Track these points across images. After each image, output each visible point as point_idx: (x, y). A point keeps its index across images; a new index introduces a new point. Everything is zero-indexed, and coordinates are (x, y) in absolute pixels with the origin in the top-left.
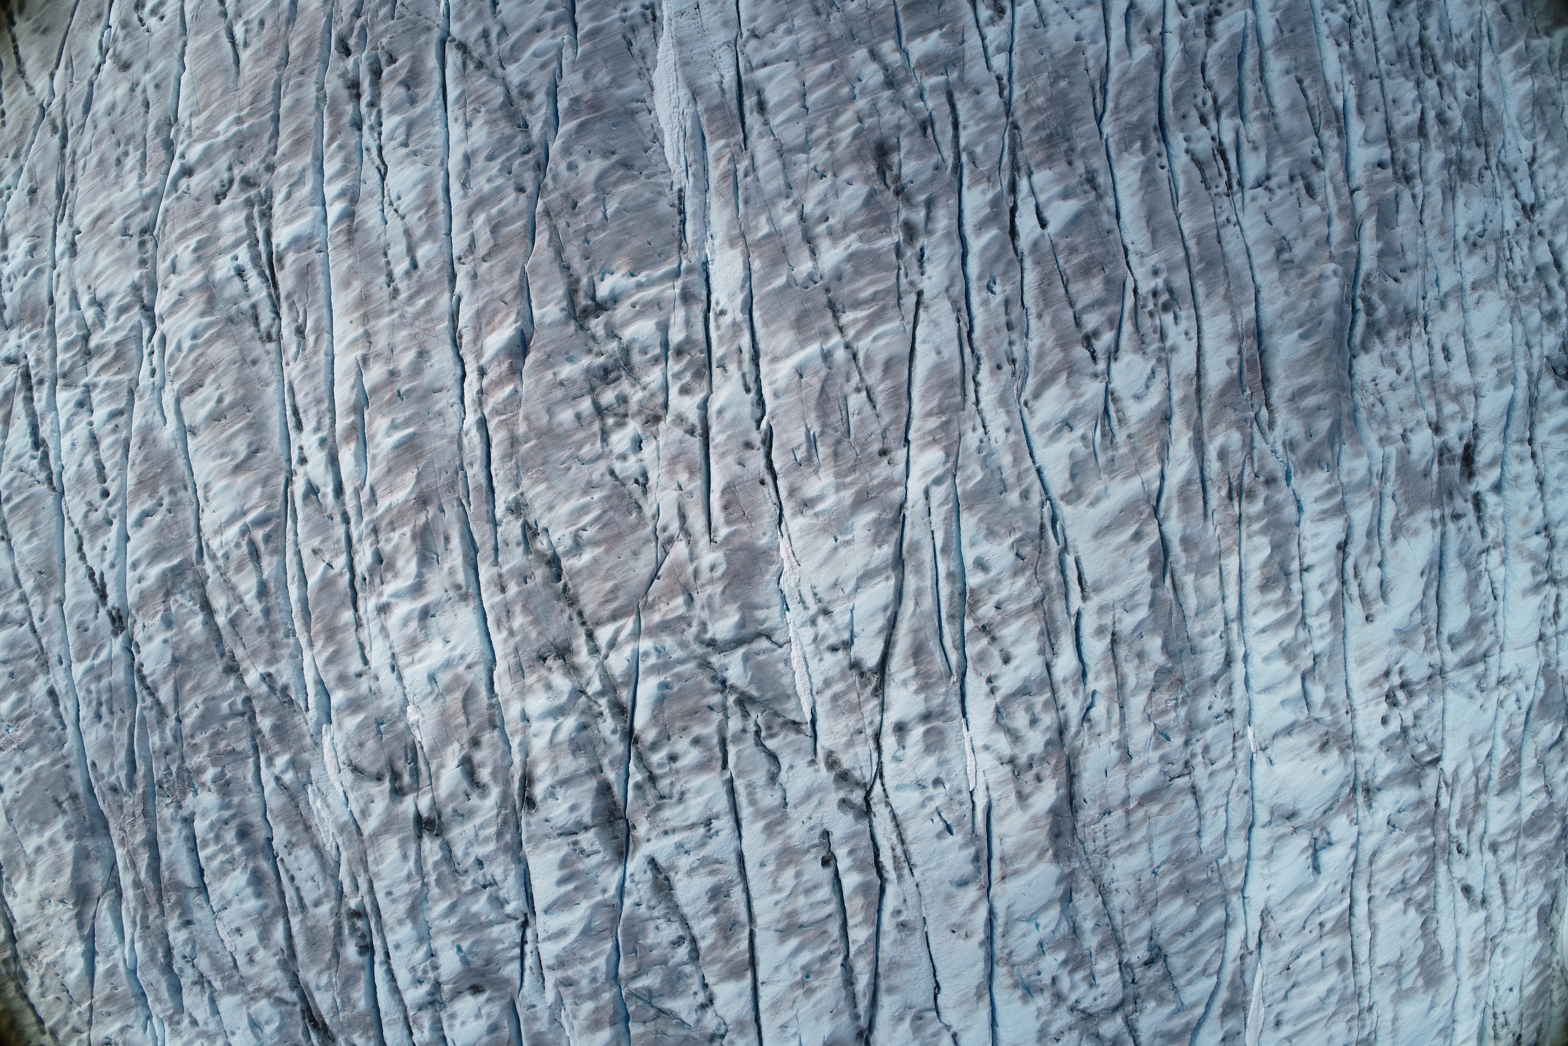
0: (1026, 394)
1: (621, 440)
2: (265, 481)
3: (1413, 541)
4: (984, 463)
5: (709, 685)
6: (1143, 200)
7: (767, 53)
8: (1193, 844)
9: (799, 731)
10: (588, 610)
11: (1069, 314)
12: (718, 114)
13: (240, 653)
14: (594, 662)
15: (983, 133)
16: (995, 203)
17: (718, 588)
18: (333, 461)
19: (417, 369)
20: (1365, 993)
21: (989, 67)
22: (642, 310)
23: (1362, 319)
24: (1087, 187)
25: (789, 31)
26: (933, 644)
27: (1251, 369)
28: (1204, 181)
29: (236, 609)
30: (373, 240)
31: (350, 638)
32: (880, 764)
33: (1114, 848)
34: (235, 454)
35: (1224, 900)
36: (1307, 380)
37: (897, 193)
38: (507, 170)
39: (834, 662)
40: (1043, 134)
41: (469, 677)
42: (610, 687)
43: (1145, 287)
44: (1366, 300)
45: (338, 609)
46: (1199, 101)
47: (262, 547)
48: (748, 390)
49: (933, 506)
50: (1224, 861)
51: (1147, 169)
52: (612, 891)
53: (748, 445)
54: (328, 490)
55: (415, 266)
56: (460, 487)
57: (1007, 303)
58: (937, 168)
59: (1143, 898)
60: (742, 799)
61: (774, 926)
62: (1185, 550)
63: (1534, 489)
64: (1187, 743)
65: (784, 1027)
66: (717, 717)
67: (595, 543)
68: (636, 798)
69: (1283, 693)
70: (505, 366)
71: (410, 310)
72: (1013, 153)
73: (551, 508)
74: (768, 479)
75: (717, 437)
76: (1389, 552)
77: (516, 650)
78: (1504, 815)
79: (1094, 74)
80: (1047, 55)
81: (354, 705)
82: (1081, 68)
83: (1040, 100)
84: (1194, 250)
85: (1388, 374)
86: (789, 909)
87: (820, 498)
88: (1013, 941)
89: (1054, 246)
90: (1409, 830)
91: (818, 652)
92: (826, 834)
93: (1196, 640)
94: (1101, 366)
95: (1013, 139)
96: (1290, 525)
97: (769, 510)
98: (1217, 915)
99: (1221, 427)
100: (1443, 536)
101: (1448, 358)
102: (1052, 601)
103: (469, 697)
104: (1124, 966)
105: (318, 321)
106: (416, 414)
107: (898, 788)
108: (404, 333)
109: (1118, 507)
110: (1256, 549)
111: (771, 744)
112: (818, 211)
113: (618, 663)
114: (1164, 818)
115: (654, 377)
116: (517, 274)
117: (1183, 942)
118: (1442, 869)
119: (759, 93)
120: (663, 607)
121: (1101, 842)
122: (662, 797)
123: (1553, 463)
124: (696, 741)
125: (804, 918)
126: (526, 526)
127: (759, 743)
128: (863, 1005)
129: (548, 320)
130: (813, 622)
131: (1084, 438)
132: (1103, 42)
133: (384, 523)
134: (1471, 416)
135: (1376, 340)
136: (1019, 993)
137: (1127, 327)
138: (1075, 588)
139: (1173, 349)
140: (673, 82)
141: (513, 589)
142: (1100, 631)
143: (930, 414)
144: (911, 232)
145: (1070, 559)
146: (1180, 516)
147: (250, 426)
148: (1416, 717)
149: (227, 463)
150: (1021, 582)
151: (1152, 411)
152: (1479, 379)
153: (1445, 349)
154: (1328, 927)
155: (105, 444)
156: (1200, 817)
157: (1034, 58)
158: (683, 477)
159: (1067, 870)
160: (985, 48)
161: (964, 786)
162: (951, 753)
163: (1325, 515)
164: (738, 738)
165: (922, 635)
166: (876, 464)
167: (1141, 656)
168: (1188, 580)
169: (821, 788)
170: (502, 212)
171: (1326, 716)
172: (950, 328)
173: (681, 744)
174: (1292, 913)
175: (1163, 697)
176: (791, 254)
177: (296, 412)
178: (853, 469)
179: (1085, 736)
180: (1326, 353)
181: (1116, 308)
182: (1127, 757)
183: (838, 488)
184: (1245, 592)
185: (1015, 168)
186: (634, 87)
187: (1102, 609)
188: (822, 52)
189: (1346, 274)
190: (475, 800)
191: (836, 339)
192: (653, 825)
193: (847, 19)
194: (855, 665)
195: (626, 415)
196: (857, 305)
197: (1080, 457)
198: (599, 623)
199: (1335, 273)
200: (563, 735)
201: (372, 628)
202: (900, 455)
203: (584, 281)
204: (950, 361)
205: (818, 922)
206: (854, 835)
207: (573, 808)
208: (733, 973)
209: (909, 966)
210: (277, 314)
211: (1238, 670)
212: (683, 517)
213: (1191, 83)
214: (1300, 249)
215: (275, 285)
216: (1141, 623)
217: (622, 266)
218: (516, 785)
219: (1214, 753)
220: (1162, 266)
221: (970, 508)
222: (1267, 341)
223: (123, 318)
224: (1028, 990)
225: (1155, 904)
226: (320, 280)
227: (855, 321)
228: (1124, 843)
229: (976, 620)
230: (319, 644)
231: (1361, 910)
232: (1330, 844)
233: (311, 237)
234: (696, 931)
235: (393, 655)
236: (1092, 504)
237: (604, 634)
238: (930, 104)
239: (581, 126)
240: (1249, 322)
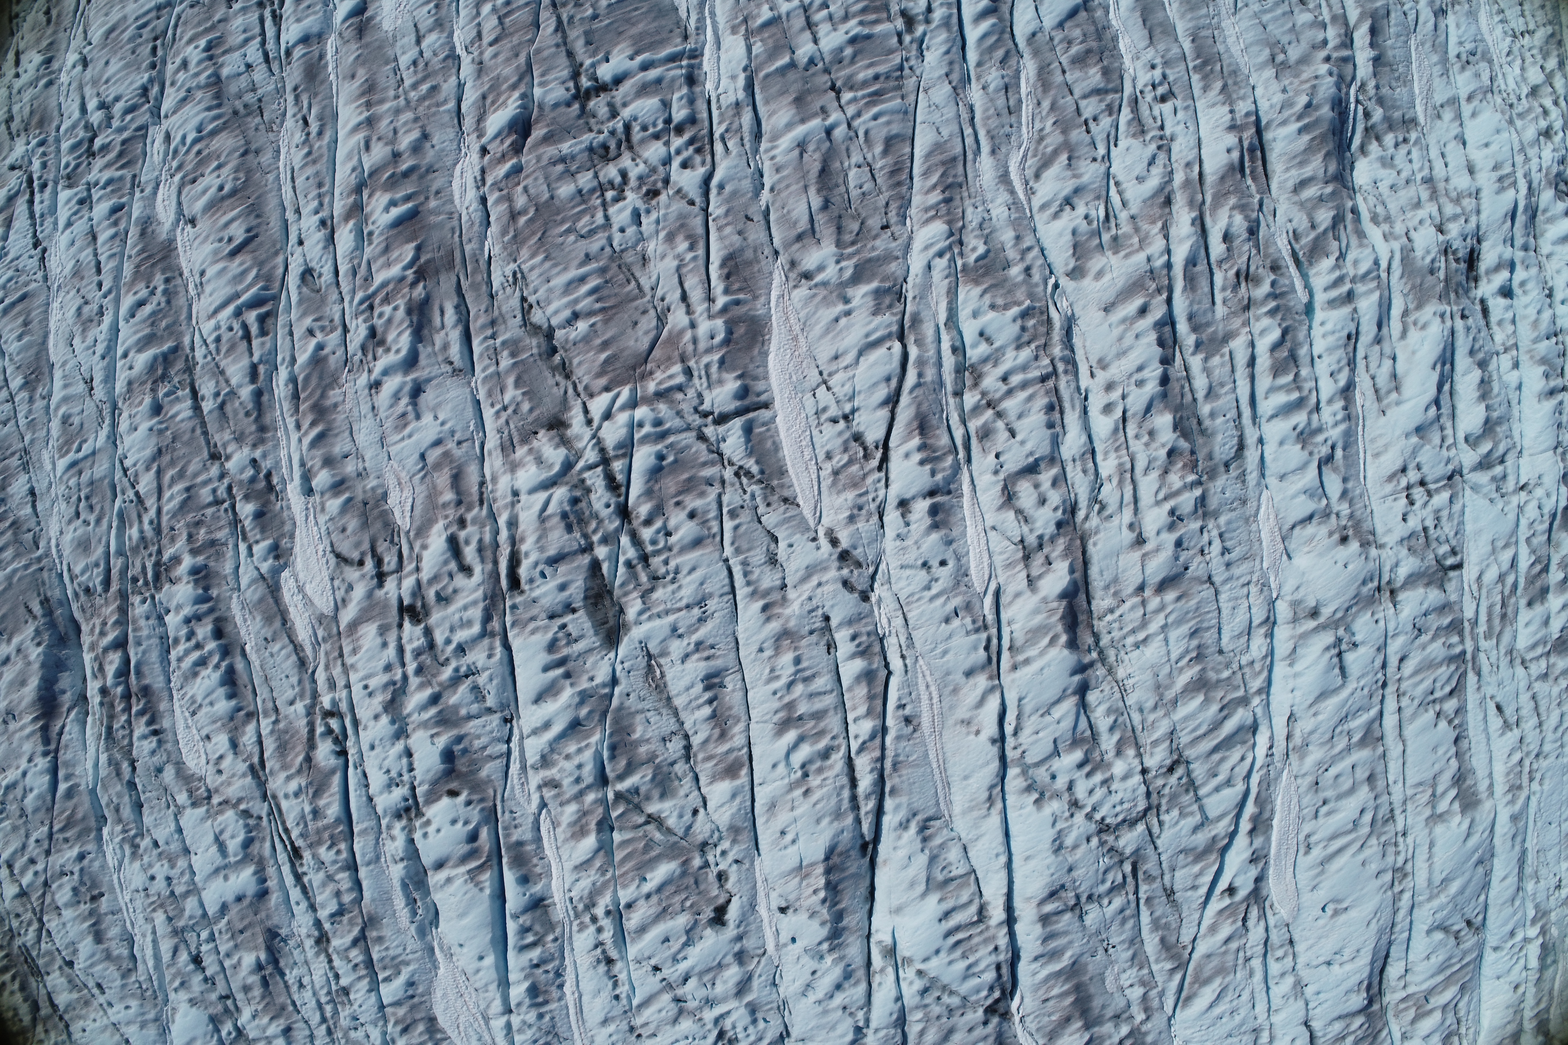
17: (716, 357)
19: (416, 148)
41: (458, 452)
67: (590, 314)
71: (413, 95)
93: (1207, 423)
120: (659, 375)
121: (1116, 634)
124: (692, 515)
150: (1026, 353)
155: (101, 239)
168: (1196, 362)
223: (129, 117)
225: (1175, 702)
232: (1355, 645)
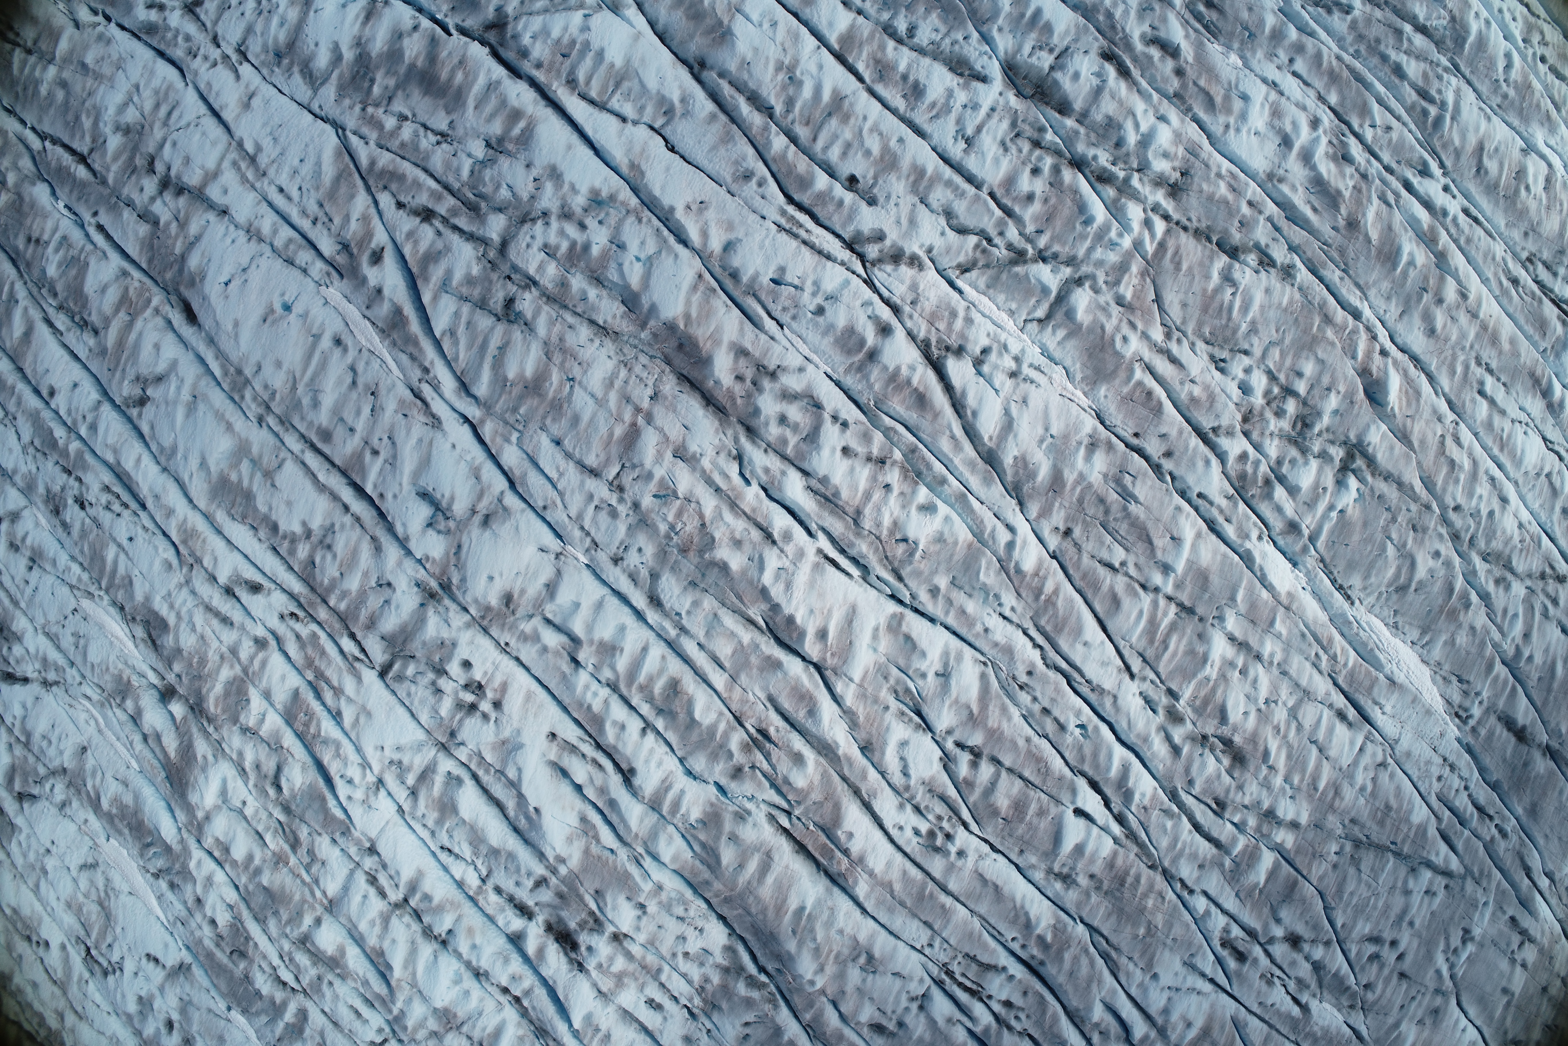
0: (990, 671)
1: (1259, 382)
2: (1458, 154)
3: (568, 831)
4: (985, 589)
5: (1056, 248)
6: (1013, 900)
7: (1366, 760)
8: (556, 430)
9: (959, 266)
10: (1183, 236)
11: (1007, 761)
12: (1367, 683)
13: (1378, 14)
14: (1151, 199)
15: (1175, 840)
16: (1127, 796)
18: (1427, 205)
20: (277, 428)
21: (1205, 894)
22: (1318, 490)
23: (752, 969)
24: (1065, 870)
25: (1362, 789)
26: (912, 417)
27: (824, 849)
28: (974, 959)
29: (1405, 44)
30: (1519, 387)
31: (1319, 84)
32: (875, 290)
33: (623, 373)
34: (1490, 157)
35: (486, 406)
36: (770, 879)
37: (1205, 737)
38: (1475, 514)
39: (978, 340)
40: (1130, 880)
42: (1125, 189)
43: (961, 835)
44: (761, 986)
45: (1343, 99)
46: (1022, 1016)
47: (1424, 104)
48: (1200, 495)
49: (999, 525)
50: (515, 436)
51: (1028, 926)
52: (995, 33)
53: (1168, 454)
54: (1416, 180)
55: (1481, 393)
56: (1335, 255)
57: (1062, 727)
58: (1191, 782)
59: (563, 350)
60: (958, 180)
61: (851, 98)
62: (769, 658)
63: (484, 964)
64: (636, 506)
65: (774, 25)
66: (1030, 229)
68: (1037, 120)
69: (585, 612)
70: (1374, 371)
72: (1141, 845)
73: (1267, 291)
74: (1135, 441)
75: (1195, 441)
76: (579, 804)
77: (1207, 166)
78: (276, 678)
79: (1123, 961)
80: (1169, 942)
81: (1277, 36)
82: (1136, 957)
83: (1150, 903)
84: (944, 898)
85: (694, 945)
86: (852, 121)
87: (1088, 458)
88: (646, 231)
89: (1058, 802)
90: (363, 595)
91: (996, 339)
92: (872, 202)
94: (950, 745)
95: (1149, 855)
96: (691, 753)
97: (1116, 418)
98: (482, 389)
99: (817, 779)
100: (541, 856)
101: (651, 1003)
102: (847, 527)
103: (1210, 103)
104: (531, 282)
105: (1511, 299)
106: (1403, 285)
107: (847, 283)
108: (1454, 338)
109: (857, 644)
110: (708, 708)
111: (973, 240)
112: (1252, 673)
113: (1135, 212)
114: (603, 430)
115: (1273, 448)
116: (1416, 444)
117: (495, 342)
118: (297, 587)
119: (1350, 725)
122: (1017, 135)
123: (481, 1000)
125: (834, 122)
126: (1272, 263)
127: (982, 234)
128: (726, 89)
129: (1373, 428)
130: (1017, 359)
131: (924, 676)
132: (1133, 991)
133: (1364, 187)
134: (594, 974)
135: (725, 963)
136: (604, 194)
137: (952, 792)
138: (833, 554)
139: (901, 806)
140: (1413, 678)
141: (1245, 209)
142: (787, 536)
143: (1056, 592)
144: (1175, 717)
145: (855, 572)
146: (798, 679)
147: (1496, 186)
148: (439, 691)
149: (1489, 147)
151: (885, 743)
152: (611, 1009)
153: (658, 1007)
154: (368, 456)
156: (568, 456)
157: (1177, 931)
158: (1197, 391)
159: (652, 323)
160: (1218, 905)
161: (794, 325)
162: (826, 343)
163: (665, 786)
164: (1001, 224)
165: (929, 417)
166: (1067, 520)
167: (737, 544)
169: (907, 235)
170: (1457, 481)
171: (527, 627)
172: (1092, 671)
173: (1039, 186)
174: (413, 441)
175: (691, 526)
176: (1246, 623)
177: (1476, 220)
178: (1081, 501)
179: (729, 443)
180: (771, 914)
181: (974, 797)
182: (681, 454)
183: (1082, 476)
184: (686, 668)
185: (1132, 835)
186: (1437, 653)
187: (801, 554)
188: (1331, 794)
189: (800, 990)
190: (1146, 28)
191: (1169, 589)
192: (1007, 108)
193: (1330, 834)
194: (960, 351)
195: (1268, 404)
196: (1173, 627)
197: (915, 657)
198: (1168, 231)
199: (812, 983)
200: (1129, 125)
201: (1311, 102)
202: (1053, 542)
203: (1369, 478)
204: (1072, 646)
205: (820, 127)
206: (850, 218)
207: (1076, 76)
208: (848, 38)
209: (714, 148)
210: (1537, 282)
211: (640, 600)
212: (1173, 360)
213: (1039, 1024)
214: (854, 975)
215: (1553, 301)
216: (761, 568)
217: (1354, 513)
218: (1129, 63)
219: (603, 516)
220: (960, 863)
221: (970, 546)
222: (824, 881)
224: (597, 201)
226: (1530, 330)
227: (1165, 614)
228: (618, 383)
229: (895, 462)
230: (1335, 62)
231: (347, 494)
233: (1558, 355)
234: (905, 50)
235: (1282, 94)
236: (876, 629)
237: (1160, 226)
238: (1229, 826)
239: (1451, 590)
240: (856, 882)
